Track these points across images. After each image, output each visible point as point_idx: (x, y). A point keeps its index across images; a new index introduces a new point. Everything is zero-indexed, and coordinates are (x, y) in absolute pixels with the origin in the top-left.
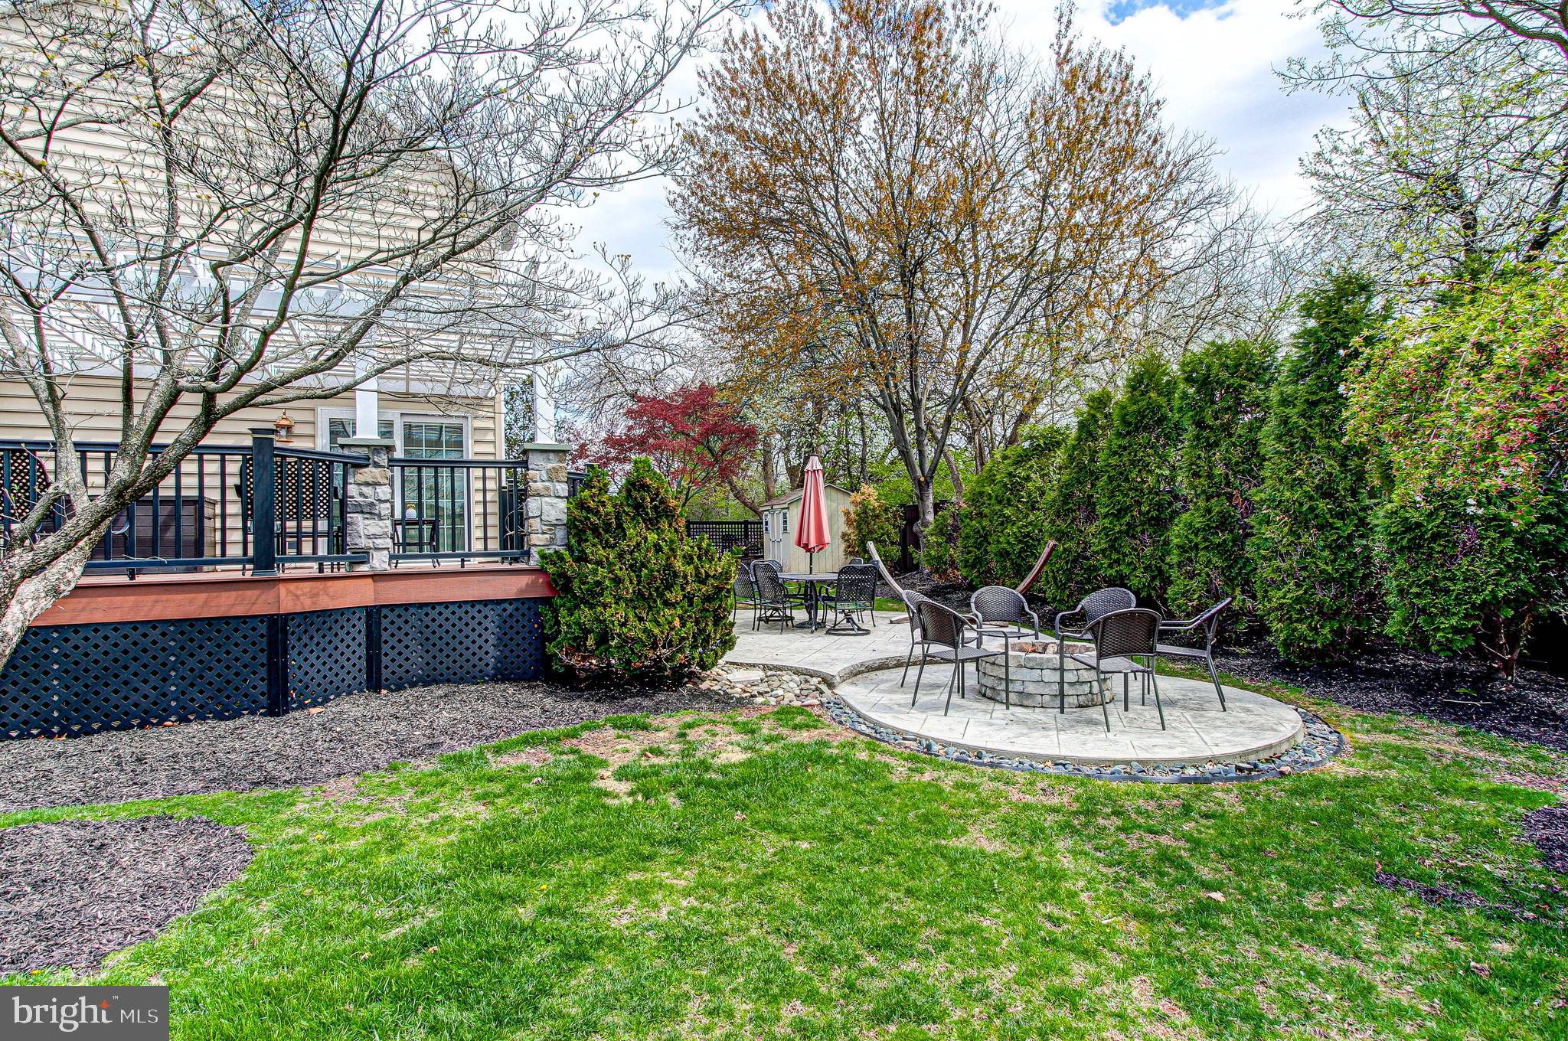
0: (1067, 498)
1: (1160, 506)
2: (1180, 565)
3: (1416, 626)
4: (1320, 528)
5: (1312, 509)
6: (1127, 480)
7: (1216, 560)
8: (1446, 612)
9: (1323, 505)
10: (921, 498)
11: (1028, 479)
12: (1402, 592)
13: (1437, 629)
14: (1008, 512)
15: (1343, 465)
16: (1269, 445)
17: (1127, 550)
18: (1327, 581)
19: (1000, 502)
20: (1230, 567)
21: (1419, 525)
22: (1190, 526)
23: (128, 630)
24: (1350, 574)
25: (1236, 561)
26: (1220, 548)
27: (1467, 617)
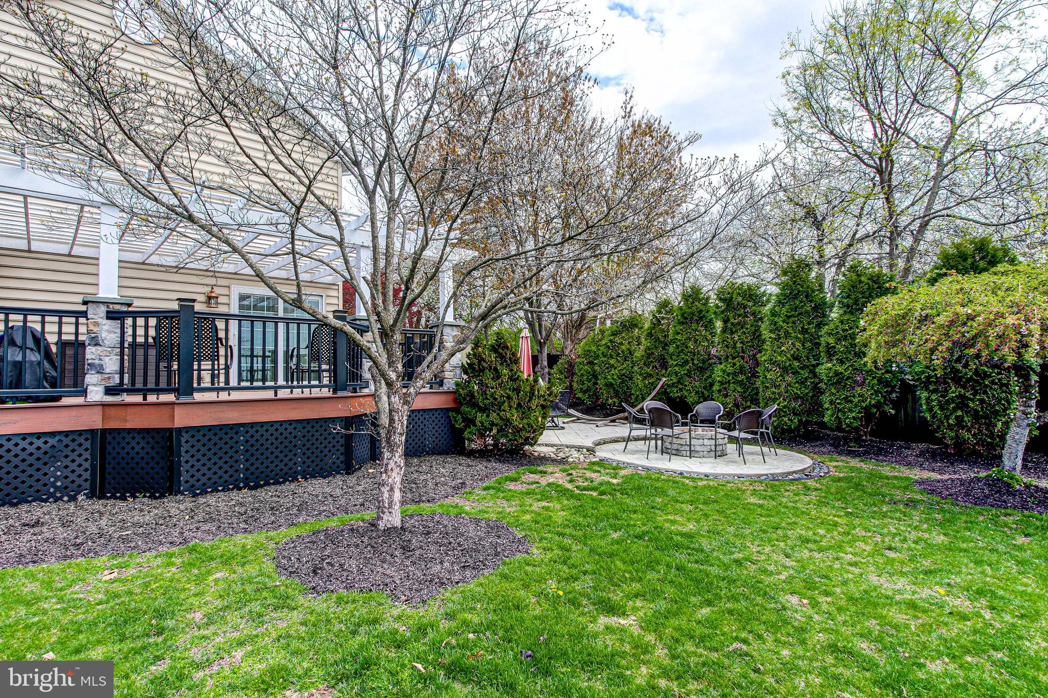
0: (649, 355)
1: (704, 362)
2: (719, 391)
3: (837, 417)
4: (793, 373)
5: (790, 365)
6: (687, 347)
7: (739, 389)
8: (850, 411)
9: (796, 364)
10: (541, 352)
11: (621, 344)
12: (831, 402)
13: (847, 418)
14: (612, 361)
15: (803, 345)
16: (766, 334)
17: (687, 383)
18: (797, 398)
19: (605, 356)
20: (745, 392)
21: (841, 373)
22: (724, 371)
23: (276, 426)
24: (807, 394)
25: (747, 389)
26: (741, 383)
27: (859, 412)
